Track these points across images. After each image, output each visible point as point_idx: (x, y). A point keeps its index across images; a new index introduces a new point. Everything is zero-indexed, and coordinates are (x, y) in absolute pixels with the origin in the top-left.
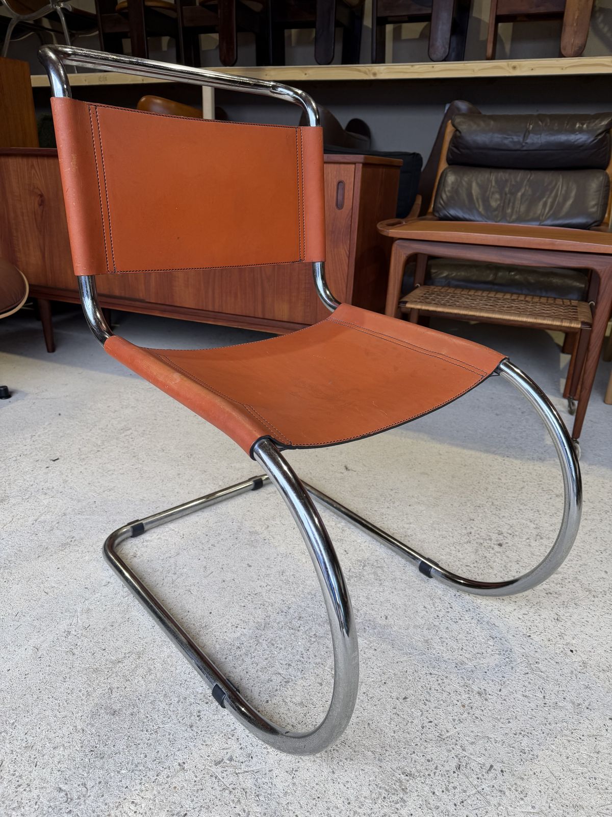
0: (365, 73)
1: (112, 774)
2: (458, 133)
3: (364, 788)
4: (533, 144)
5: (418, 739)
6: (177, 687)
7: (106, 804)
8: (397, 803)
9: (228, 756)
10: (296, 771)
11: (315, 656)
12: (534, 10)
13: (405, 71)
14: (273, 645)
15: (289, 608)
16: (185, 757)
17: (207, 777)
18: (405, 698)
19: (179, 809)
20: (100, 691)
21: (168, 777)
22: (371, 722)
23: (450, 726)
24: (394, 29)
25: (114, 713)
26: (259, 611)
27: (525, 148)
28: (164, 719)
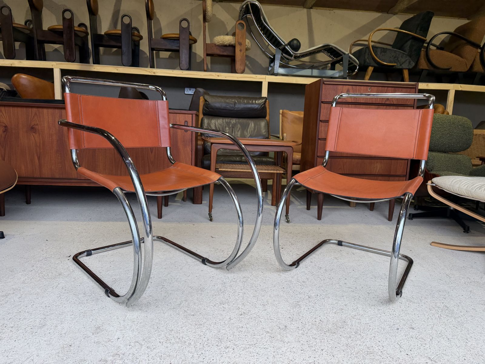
0: (149, 72)
2: (207, 102)
4: (238, 108)
12: (221, 53)
13: (169, 73)
24: (156, 53)
27: (235, 109)
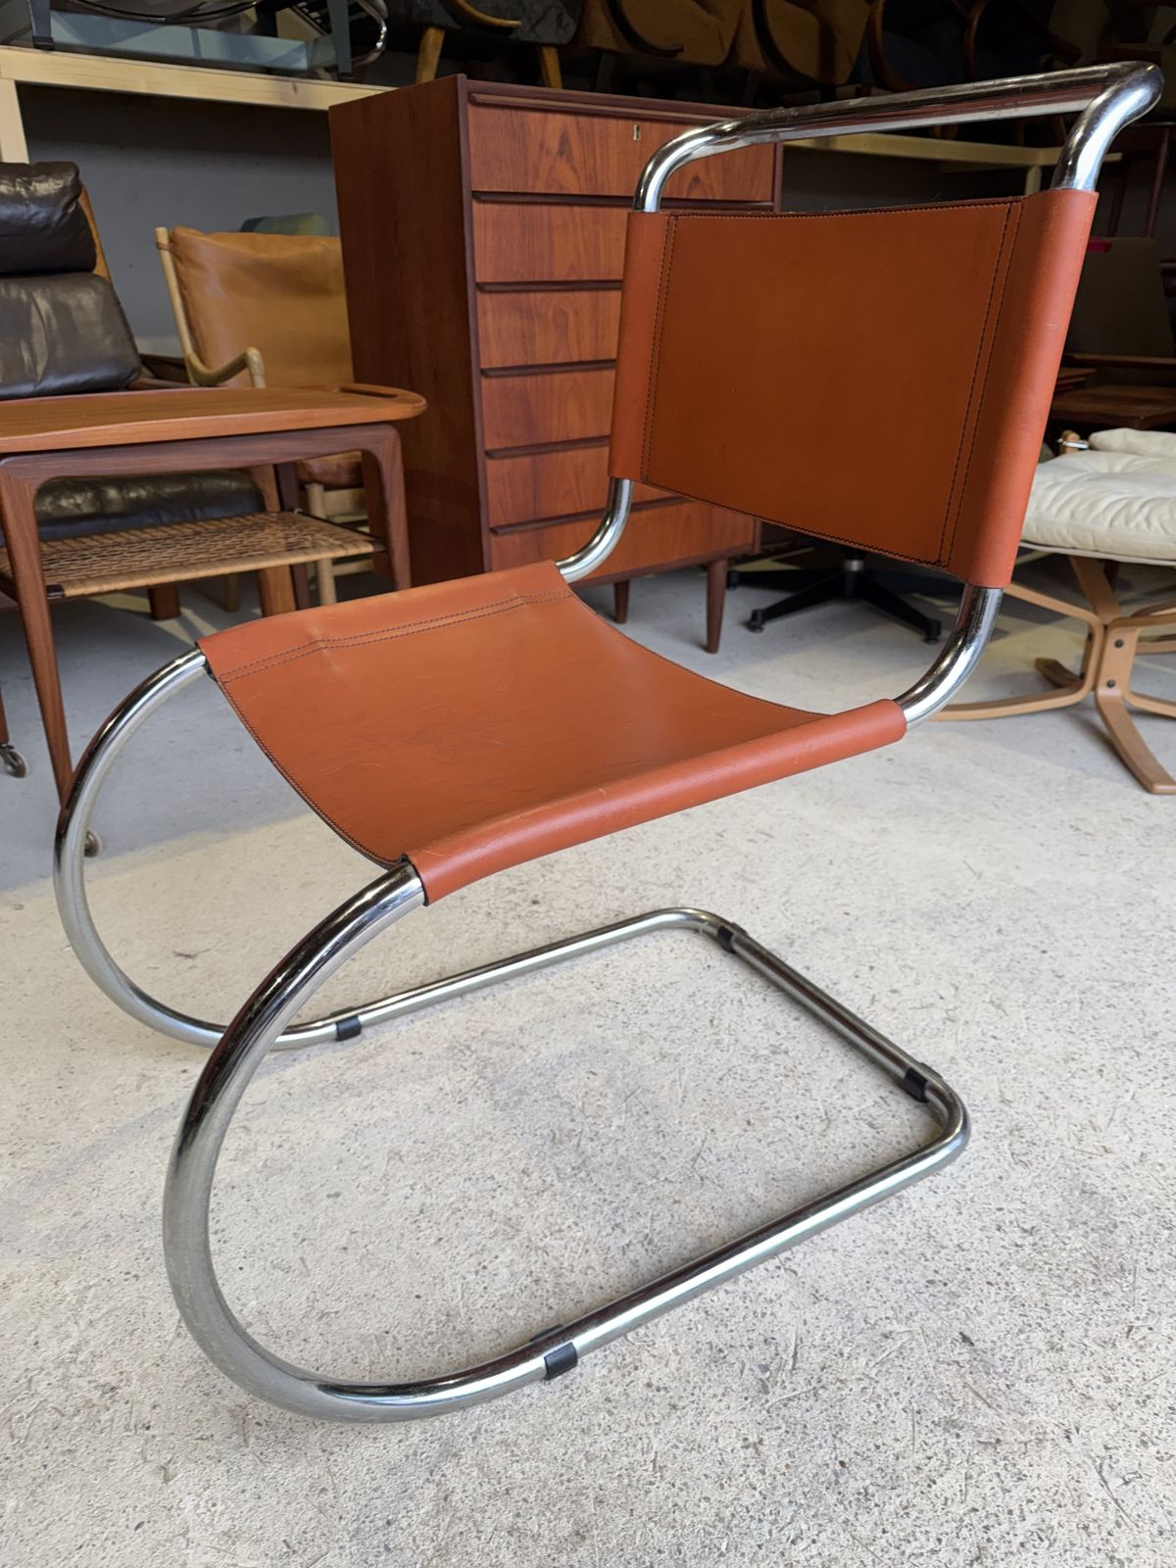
3: (870, 1227)
5: (818, 1142)
6: (573, 1405)
8: (901, 1205)
9: (757, 1371)
10: (817, 1291)
11: (618, 1186)
14: (560, 1231)
15: (492, 1178)
16: (734, 1435)
17: (784, 1411)
18: (749, 1123)
19: (829, 1471)
20: (505, 1555)
21: (763, 1472)
22: (771, 1176)
23: (811, 1103)
25: (580, 1536)
26: (470, 1222)
28: (639, 1447)
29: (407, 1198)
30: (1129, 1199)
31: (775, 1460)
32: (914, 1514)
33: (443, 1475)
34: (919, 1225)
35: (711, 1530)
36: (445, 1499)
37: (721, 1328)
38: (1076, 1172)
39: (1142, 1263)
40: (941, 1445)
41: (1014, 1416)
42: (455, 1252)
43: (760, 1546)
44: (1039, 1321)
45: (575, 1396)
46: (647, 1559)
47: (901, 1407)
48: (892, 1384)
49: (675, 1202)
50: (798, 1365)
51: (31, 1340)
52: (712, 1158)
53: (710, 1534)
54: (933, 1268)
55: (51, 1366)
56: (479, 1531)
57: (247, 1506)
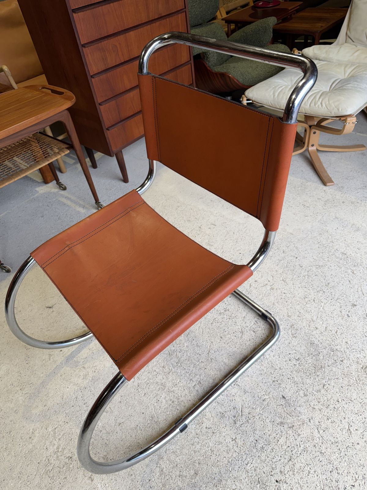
1: (231, 475)
3: (257, 366)
5: (240, 340)
6: (189, 437)
7: (246, 478)
8: (264, 358)
9: (233, 417)
10: (245, 390)
11: (189, 366)
14: (176, 384)
15: (155, 371)
16: (229, 438)
17: (241, 428)
18: (221, 337)
19: (253, 443)
20: (179, 483)
21: (237, 447)
22: (229, 355)
23: (237, 327)
25: (196, 474)
26: (152, 387)
28: (207, 446)
29: (133, 382)
30: (323, 344)
31: (240, 443)
32: (274, 451)
33: (160, 464)
34: (269, 363)
35: (227, 465)
36: (162, 471)
37: (222, 407)
38: (309, 337)
39: (326, 364)
40: (279, 430)
41: (297, 418)
42: (150, 397)
43: (239, 467)
44: (301, 388)
45: (189, 435)
46: (213, 476)
47: (269, 421)
48: (266, 415)
49: (205, 369)
50: (243, 414)
51: (45, 448)
52: (213, 352)
53: (227, 467)
54: (274, 376)
55: (53, 454)
56: (172, 478)
57: (114, 483)
